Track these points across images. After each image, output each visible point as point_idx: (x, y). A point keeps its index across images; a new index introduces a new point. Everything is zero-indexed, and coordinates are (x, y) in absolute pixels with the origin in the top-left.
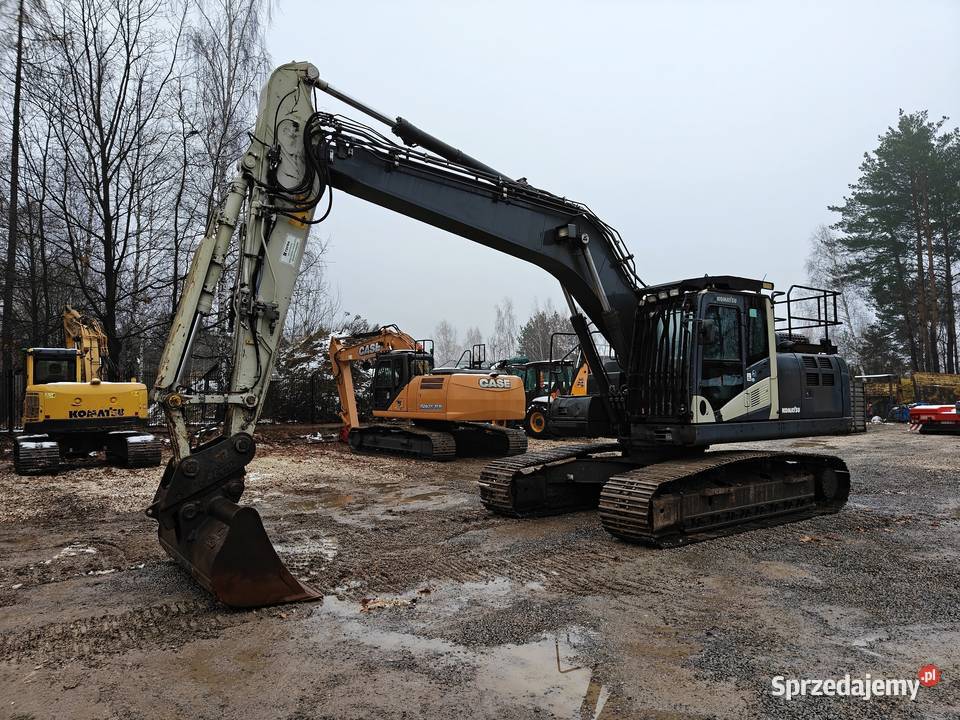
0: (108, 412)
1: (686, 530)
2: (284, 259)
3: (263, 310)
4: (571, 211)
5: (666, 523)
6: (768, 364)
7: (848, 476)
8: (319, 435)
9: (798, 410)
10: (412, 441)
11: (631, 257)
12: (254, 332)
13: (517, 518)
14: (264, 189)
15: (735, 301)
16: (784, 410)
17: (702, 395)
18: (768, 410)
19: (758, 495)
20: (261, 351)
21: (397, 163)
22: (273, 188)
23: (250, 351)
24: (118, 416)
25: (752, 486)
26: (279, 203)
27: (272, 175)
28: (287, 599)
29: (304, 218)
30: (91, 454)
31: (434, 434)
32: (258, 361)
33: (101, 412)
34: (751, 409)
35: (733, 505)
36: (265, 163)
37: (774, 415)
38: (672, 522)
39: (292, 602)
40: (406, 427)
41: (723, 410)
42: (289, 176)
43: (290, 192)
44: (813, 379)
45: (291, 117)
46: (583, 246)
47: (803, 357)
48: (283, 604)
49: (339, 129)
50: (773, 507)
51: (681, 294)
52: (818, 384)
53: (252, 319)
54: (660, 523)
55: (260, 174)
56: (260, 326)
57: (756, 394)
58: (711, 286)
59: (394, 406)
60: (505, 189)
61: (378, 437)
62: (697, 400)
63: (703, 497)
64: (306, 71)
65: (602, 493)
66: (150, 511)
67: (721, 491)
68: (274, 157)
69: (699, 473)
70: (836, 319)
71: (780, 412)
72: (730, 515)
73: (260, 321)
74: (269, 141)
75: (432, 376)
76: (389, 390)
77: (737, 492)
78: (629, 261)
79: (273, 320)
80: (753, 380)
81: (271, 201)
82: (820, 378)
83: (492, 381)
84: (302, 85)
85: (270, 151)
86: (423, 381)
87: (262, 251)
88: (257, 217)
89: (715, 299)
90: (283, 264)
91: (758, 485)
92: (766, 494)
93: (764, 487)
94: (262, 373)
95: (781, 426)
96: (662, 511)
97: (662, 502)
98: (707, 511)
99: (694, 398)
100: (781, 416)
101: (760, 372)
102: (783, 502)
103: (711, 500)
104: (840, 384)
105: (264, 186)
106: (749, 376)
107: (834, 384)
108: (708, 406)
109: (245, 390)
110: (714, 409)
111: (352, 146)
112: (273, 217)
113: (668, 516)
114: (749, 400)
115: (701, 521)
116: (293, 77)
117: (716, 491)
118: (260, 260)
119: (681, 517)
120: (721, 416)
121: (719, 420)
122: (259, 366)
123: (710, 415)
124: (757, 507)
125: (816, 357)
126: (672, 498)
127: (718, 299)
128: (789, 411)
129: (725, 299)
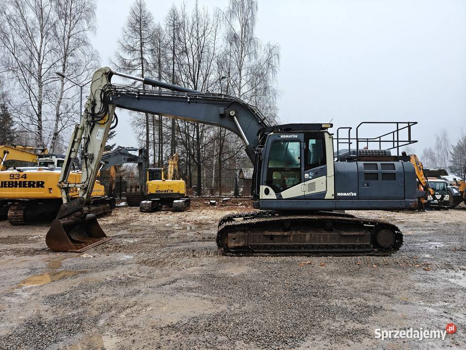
0: (167, 191)
1: (255, 250)
3: (88, 156)
4: (228, 102)
5: (237, 245)
6: (324, 169)
7: (401, 235)
9: (355, 194)
12: (86, 163)
15: (296, 136)
16: (339, 194)
17: (267, 185)
18: (324, 193)
19: (313, 239)
20: (89, 169)
21: (136, 96)
22: (93, 114)
24: (171, 192)
25: (308, 234)
26: (96, 119)
27: (93, 109)
29: (103, 122)
32: (87, 173)
33: (165, 191)
34: (307, 193)
35: (290, 242)
36: (91, 105)
37: (329, 195)
38: (241, 244)
41: (282, 193)
42: (98, 109)
43: (98, 114)
44: (371, 177)
45: (100, 88)
47: (364, 164)
49: (115, 89)
50: (327, 246)
52: (378, 179)
53: (86, 159)
54: (232, 244)
55: (90, 110)
56: (88, 161)
57: (312, 187)
58: (277, 130)
60: (189, 98)
62: (263, 188)
63: (265, 236)
68: (94, 103)
71: (335, 195)
72: (287, 247)
74: (92, 98)
79: (91, 159)
80: (311, 177)
81: (93, 118)
82: (380, 176)
84: (104, 76)
85: (92, 102)
87: (89, 136)
89: (280, 137)
90: (97, 139)
91: (313, 234)
92: (322, 239)
93: (320, 235)
94: (89, 177)
95: (334, 203)
96: (234, 239)
97: (234, 235)
98: (269, 242)
99: (261, 186)
100: (336, 197)
101: (317, 173)
102: (338, 245)
103: (272, 238)
104: (402, 179)
105: (90, 114)
106: (307, 175)
107: (395, 179)
108: (271, 190)
109: (82, 183)
110: (276, 192)
111: (119, 94)
112: (92, 124)
113: (238, 242)
114: (306, 188)
115: (265, 247)
116: (101, 73)
117: (273, 233)
118: (89, 139)
119: (248, 243)
120: (281, 196)
121: (280, 198)
122: (88, 175)
123: (272, 195)
124: (313, 245)
125: (379, 163)
126: (242, 234)
127: (282, 136)
128: (345, 194)
129: (287, 136)
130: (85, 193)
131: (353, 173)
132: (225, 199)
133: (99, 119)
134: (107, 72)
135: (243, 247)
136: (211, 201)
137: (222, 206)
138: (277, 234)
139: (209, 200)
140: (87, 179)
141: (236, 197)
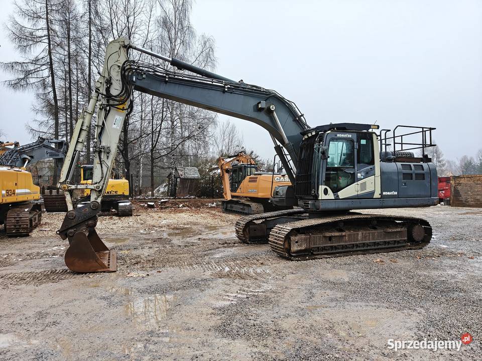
0: (111, 192)
2: (114, 126)
3: (104, 149)
4: (267, 95)
5: (299, 248)
6: (373, 169)
7: (431, 229)
8: (215, 204)
9: (396, 193)
10: (245, 207)
11: (302, 115)
12: (100, 158)
13: (248, 243)
14: (103, 96)
15: (350, 136)
16: (384, 193)
17: (325, 185)
18: (373, 193)
19: (364, 237)
20: (103, 166)
21: (167, 79)
22: (108, 96)
23: (99, 166)
24: (115, 194)
25: (360, 233)
26: (111, 102)
27: (108, 90)
28: (99, 271)
29: (123, 108)
30: (113, 210)
31: (253, 204)
32: (102, 171)
33: (108, 192)
34: (359, 193)
35: (346, 242)
36: (105, 85)
37: (377, 195)
38: (303, 248)
39: (101, 272)
40: (243, 201)
41: (339, 193)
42: (116, 89)
43: (115, 97)
44: (408, 176)
45: (117, 63)
46: (272, 112)
47: (402, 165)
48: (97, 272)
49: (139, 66)
50: (375, 244)
51: (317, 134)
52: (412, 179)
53: (100, 152)
54: (295, 248)
55: (103, 90)
56: (103, 156)
57: (364, 186)
58: (334, 129)
59: (239, 190)
61: (233, 205)
62: (322, 188)
63: (325, 237)
64: (124, 42)
65: (271, 233)
66: (58, 232)
67: (337, 234)
68: (109, 82)
69: (319, 224)
70: (431, 143)
71: (381, 194)
72: (343, 247)
73: (103, 154)
74: (106, 75)
75: (254, 176)
76: (237, 183)
77: (350, 235)
78: (302, 117)
79: (108, 153)
80: (362, 177)
81: (108, 101)
82: (414, 175)
83: (282, 178)
84: (122, 49)
85: (107, 80)
86: (250, 178)
87: (103, 124)
88: (100, 109)
89: (336, 135)
90: (114, 128)
91: (364, 232)
92: (371, 237)
93: (369, 233)
94: (104, 176)
95: (381, 202)
96: (297, 242)
97: (297, 238)
98: (328, 244)
99: (320, 186)
100: (382, 196)
101: (367, 173)
102: (383, 242)
103: (330, 238)
104: (429, 179)
105: (104, 95)
106: (359, 175)
107: (424, 179)
108: (330, 191)
109: (96, 183)
110: (333, 192)
111: (144, 74)
112: (108, 108)
113: (301, 245)
114: (359, 188)
115: (324, 249)
116: (118, 45)
117: (333, 234)
118: (103, 127)
119: (309, 246)
120: (338, 196)
121: (337, 198)
122: (102, 173)
123: (331, 195)
124: (364, 244)
125: (412, 164)
126: (303, 236)
127: (338, 135)
128: (389, 193)
129: (343, 136)
130: (98, 196)
131: (394, 173)
132: (162, 200)
133: (118, 103)
134: (126, 44)
135: (305, 250)
136: (149, 203)
137: (162, 208)
138: (336, 235)
139: (146, 202)
140: (102, 178)
141: (174, 198)
